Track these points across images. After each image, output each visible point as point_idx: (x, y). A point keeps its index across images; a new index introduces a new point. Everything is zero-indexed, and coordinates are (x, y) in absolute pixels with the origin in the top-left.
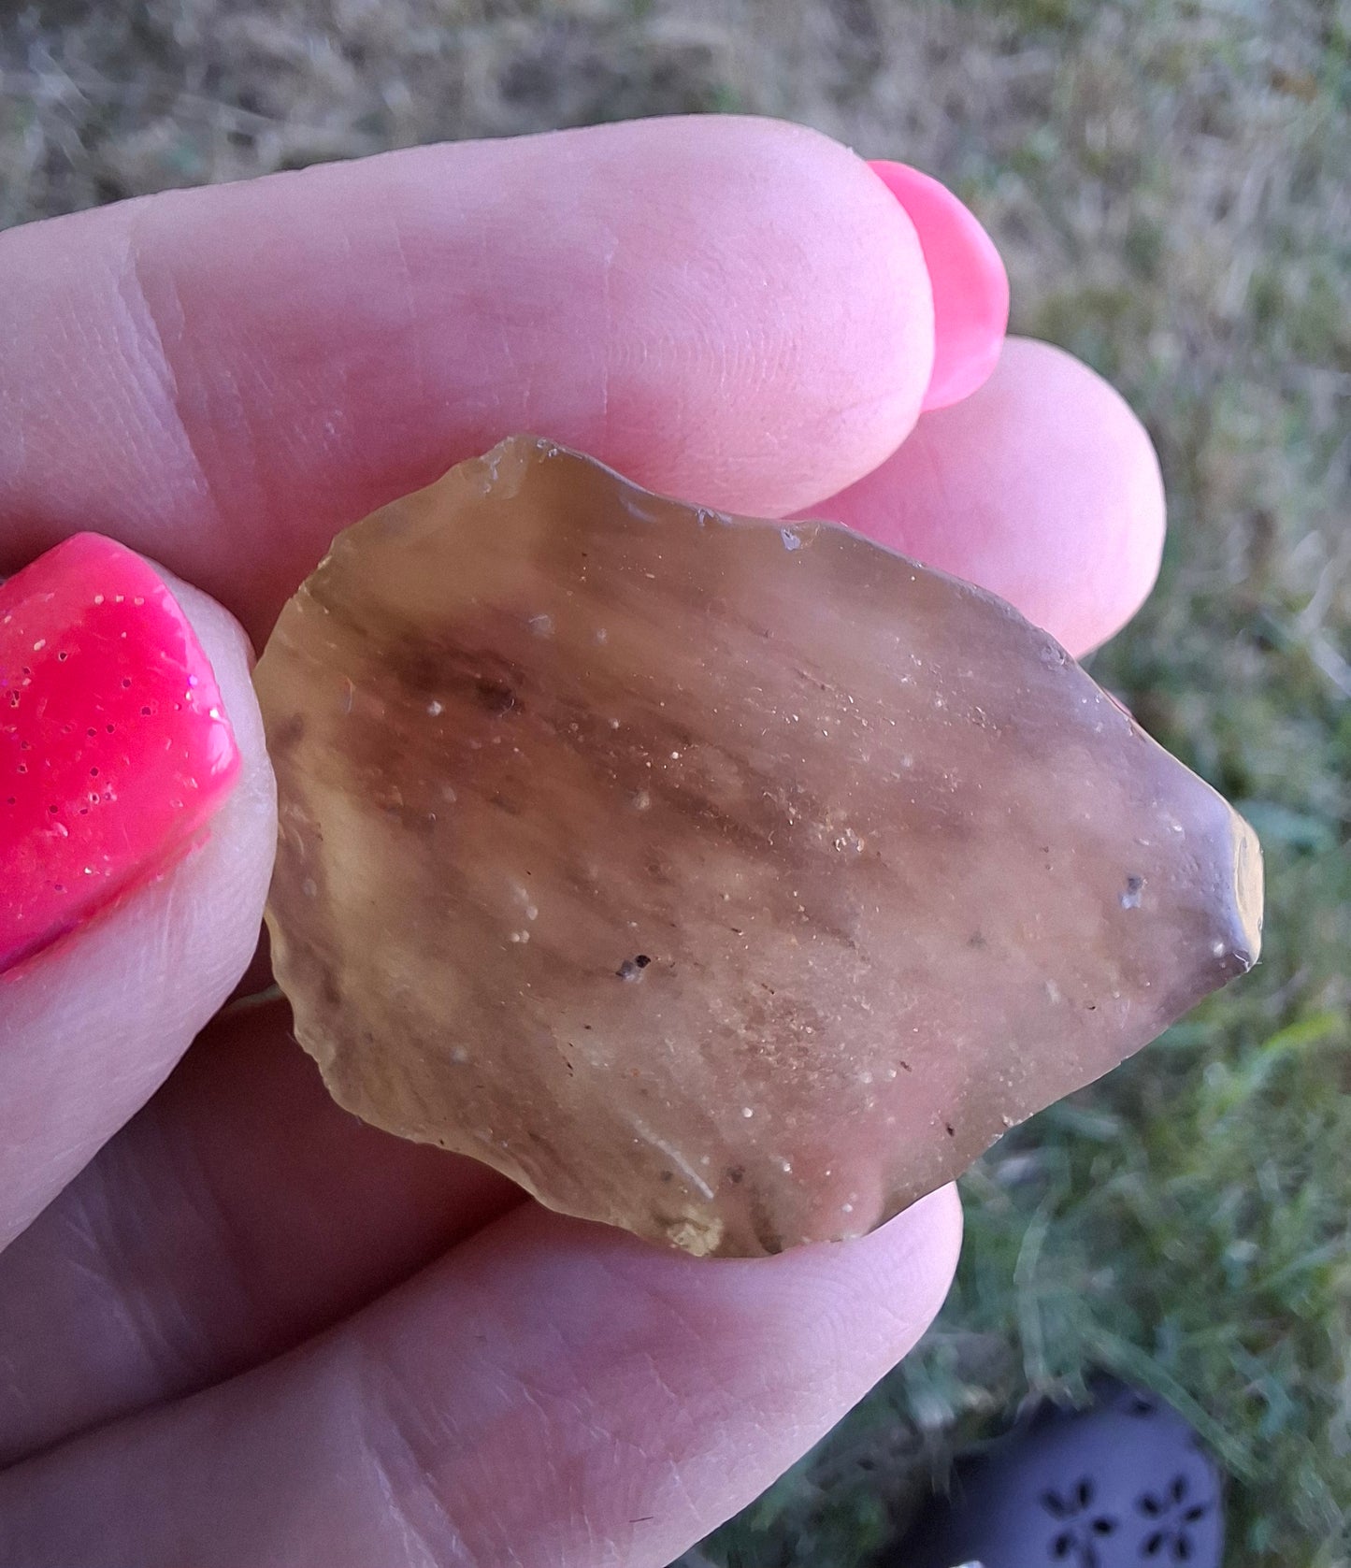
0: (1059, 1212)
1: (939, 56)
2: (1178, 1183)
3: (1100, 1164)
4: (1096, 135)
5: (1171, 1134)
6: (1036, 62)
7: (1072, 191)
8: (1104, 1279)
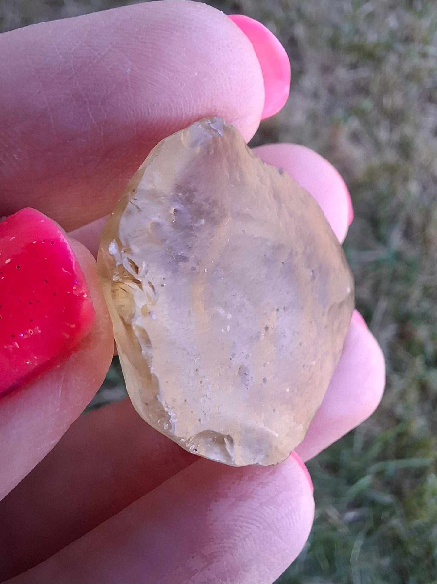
0: (369, 533)
1: (326, 69)
2: (416, 522)
3: (385, 514)
4: (387, 102)
5: (414, 503)
6: (364, 73)
7: (378, 123)
8: (386, 562)
